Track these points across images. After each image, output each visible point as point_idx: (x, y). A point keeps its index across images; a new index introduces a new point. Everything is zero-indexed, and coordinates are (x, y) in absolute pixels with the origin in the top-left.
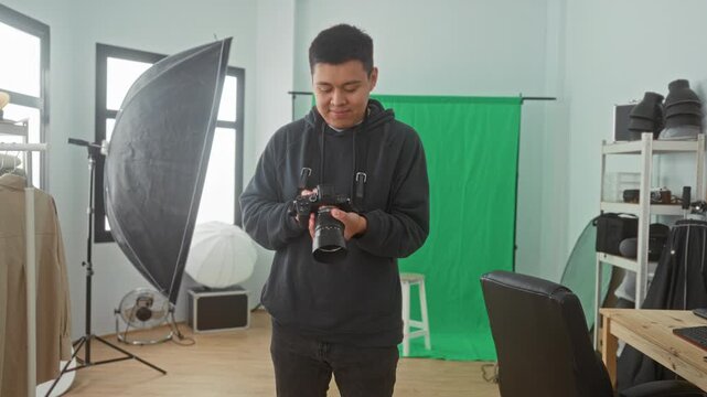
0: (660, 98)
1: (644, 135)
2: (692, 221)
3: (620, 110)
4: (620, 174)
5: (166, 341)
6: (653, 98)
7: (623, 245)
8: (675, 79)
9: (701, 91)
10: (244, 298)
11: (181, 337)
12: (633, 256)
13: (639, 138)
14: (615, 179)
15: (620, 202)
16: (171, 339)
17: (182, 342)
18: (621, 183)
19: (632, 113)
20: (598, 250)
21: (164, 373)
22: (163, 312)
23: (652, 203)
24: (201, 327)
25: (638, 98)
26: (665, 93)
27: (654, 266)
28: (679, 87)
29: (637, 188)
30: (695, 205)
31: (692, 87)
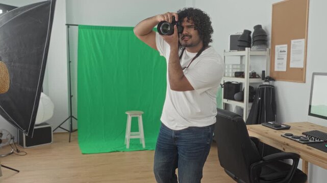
0: (250, 32)
1: (246, 49)
2: (266, 85)
3: (232, 37)
4: (233, 65)
5: (10, 154)
6: (247, 33)
7: (236, 96)
8: (257, 24)
9: (266, 30)
10: (50, 128)
11: (18, 151)
12: (242, 100)
13: (244, 50)
14: (231, 67)
15: (233, 77)
16: (13, 153)
17: (19, 154)
18: (233, 69)
19: (239, 39)
20: (224, 98)
21: (18, 171)
22: (7, 139)
23: (250, 78)
24: (27, 145)
25: (240, 32)
26: (253, 31)
27: (251, 104)
28: (258, 28)
29: (243, 71)
30: (267, 78)
31: (263, 27)
